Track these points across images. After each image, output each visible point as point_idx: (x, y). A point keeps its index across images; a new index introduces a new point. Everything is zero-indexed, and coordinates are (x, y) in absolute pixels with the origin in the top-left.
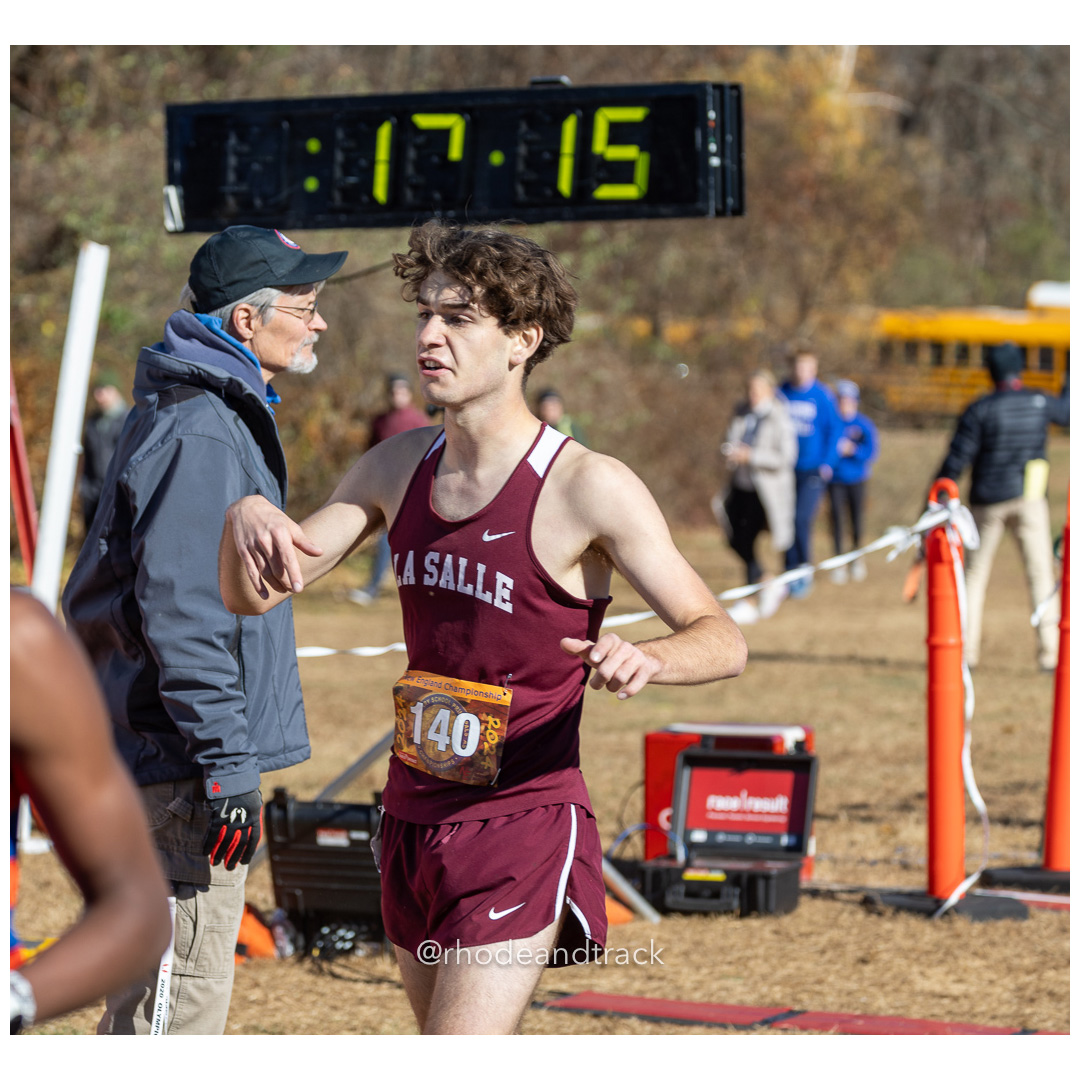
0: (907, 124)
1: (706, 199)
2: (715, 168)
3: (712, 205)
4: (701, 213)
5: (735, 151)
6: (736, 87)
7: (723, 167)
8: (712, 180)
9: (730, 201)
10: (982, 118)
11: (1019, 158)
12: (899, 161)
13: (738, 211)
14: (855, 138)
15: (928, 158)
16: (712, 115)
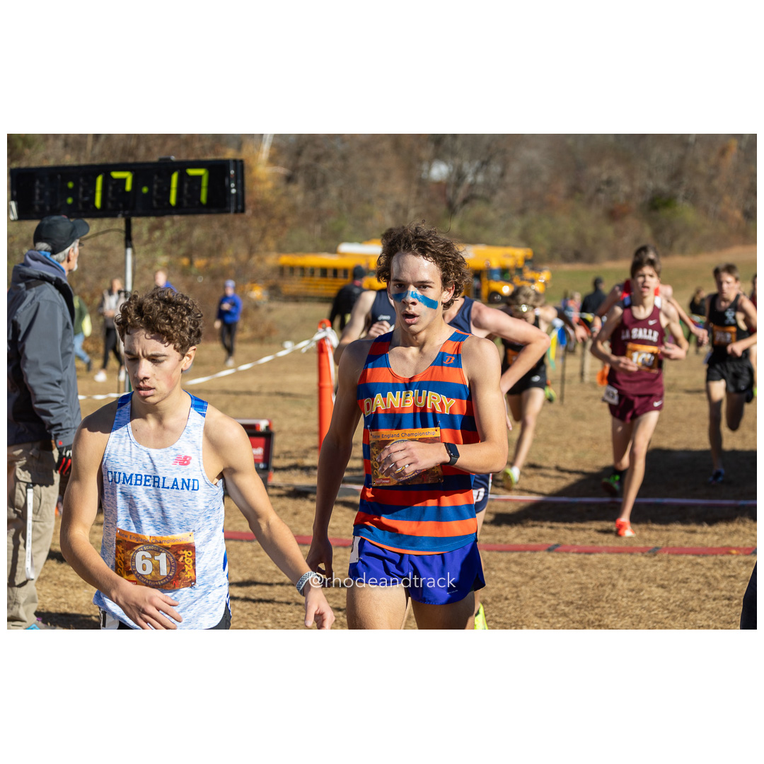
0: (289, 179)
1: (230, 206)
2: (233, 194)
3: (233, 208)
4: (228, 212)
5: (241, 187)
6: (242, 161)
7: (236, 194)
8: (233, 199)
9: (240, 207)
10: (319, 177)
11: (334, 193)
12: (287, 194)
13: (243, 211)
14: (269, 185)
15: (298, 193)
16: (232, 172)
